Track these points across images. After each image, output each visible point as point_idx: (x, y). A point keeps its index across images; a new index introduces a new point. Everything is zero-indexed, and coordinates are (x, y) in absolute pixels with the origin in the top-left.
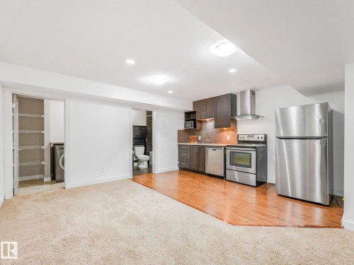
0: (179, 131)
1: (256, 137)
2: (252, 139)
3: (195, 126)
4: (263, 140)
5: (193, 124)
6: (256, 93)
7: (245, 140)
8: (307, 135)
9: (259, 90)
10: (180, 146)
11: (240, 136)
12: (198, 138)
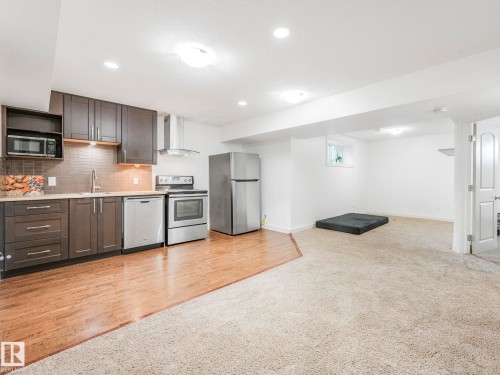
1: (182, 179)
2: (176, 182)
4: (191, 183)
7: (167, 182)
11: (160, 178)
12: (46, 182)
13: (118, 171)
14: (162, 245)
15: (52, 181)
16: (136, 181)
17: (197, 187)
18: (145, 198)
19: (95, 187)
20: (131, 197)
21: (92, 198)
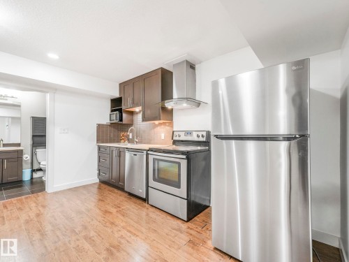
1: (195, 134)
2: (189, 138)
3: (120, 119)
4: (204, 139)
5: (119, 116)
6: (197, 67)
7: (181, 139)
8: (267, 132)
9: (200, 62)
10: (99, 148)
11: (175, 134)
13: (153, 128)
16: (163, 136)
19: (135, 140)
20: (128, 150)
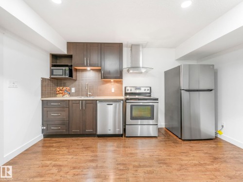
0: (43, 80)
1: (143, 89)
3: (71, 75)
4: (149, 92)
5: (67, 72)
7: (132, 92)
11: (127, 88)
12: (70, 90)
13: (103, 84)
14: (121, 136)
15: (73, 90)
16: (113, 90)
17: (153, 96)
18: (110, 102)
19: (88, 93)
20: (101, 101)
21: (80, 100)
